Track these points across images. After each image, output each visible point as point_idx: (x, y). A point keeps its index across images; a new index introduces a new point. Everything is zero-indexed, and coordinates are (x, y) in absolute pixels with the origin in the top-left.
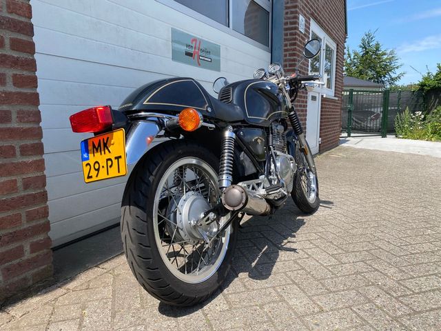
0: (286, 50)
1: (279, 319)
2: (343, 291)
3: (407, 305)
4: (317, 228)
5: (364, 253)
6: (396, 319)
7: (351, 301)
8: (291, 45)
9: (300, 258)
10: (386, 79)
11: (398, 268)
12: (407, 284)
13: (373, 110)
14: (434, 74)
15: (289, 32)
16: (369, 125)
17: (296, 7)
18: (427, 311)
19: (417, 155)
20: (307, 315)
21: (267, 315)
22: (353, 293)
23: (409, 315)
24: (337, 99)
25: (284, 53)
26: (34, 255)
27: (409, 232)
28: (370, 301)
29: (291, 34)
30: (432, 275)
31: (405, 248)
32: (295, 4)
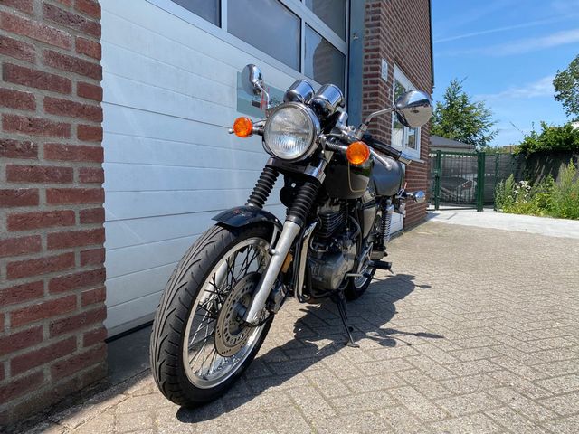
0: (365, 102)
1: (400, 427)
2: (470, 393)
3: (550, 409)
4: (422, 319)
5: (485, 349)
6: (538, 424)
7: (482, 405)
8: (372, 95)
9: (409, 356)
10: (477, 138)
11: (530, 366)
12: (545, 385)
13: (464, 177)
14: (539, 134)
15: (369, 79)
16: (459, 195)
17: (378, 50)
18: (573, 415)
19: (525, 233)
20: (433, 421)
21: (384, 421)
22: (482, 396)
23: (554, 419)
24: (423, 162)
25: (363, 105)
26: (87, 349)
27: (534, 325)
28: (504, 405)
29: (372, 82)
30: (572, 374)
31: (533, 343)
32: (376, 47)
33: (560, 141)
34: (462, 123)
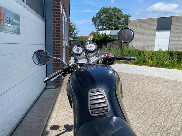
8: (57, 19)
10: (73, 33)
15: (55, 11)
29: (57, 13)
33: (103, 38)
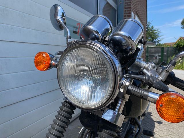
17: (130, 8)
32: (129, 6)
34: (151, 35)
